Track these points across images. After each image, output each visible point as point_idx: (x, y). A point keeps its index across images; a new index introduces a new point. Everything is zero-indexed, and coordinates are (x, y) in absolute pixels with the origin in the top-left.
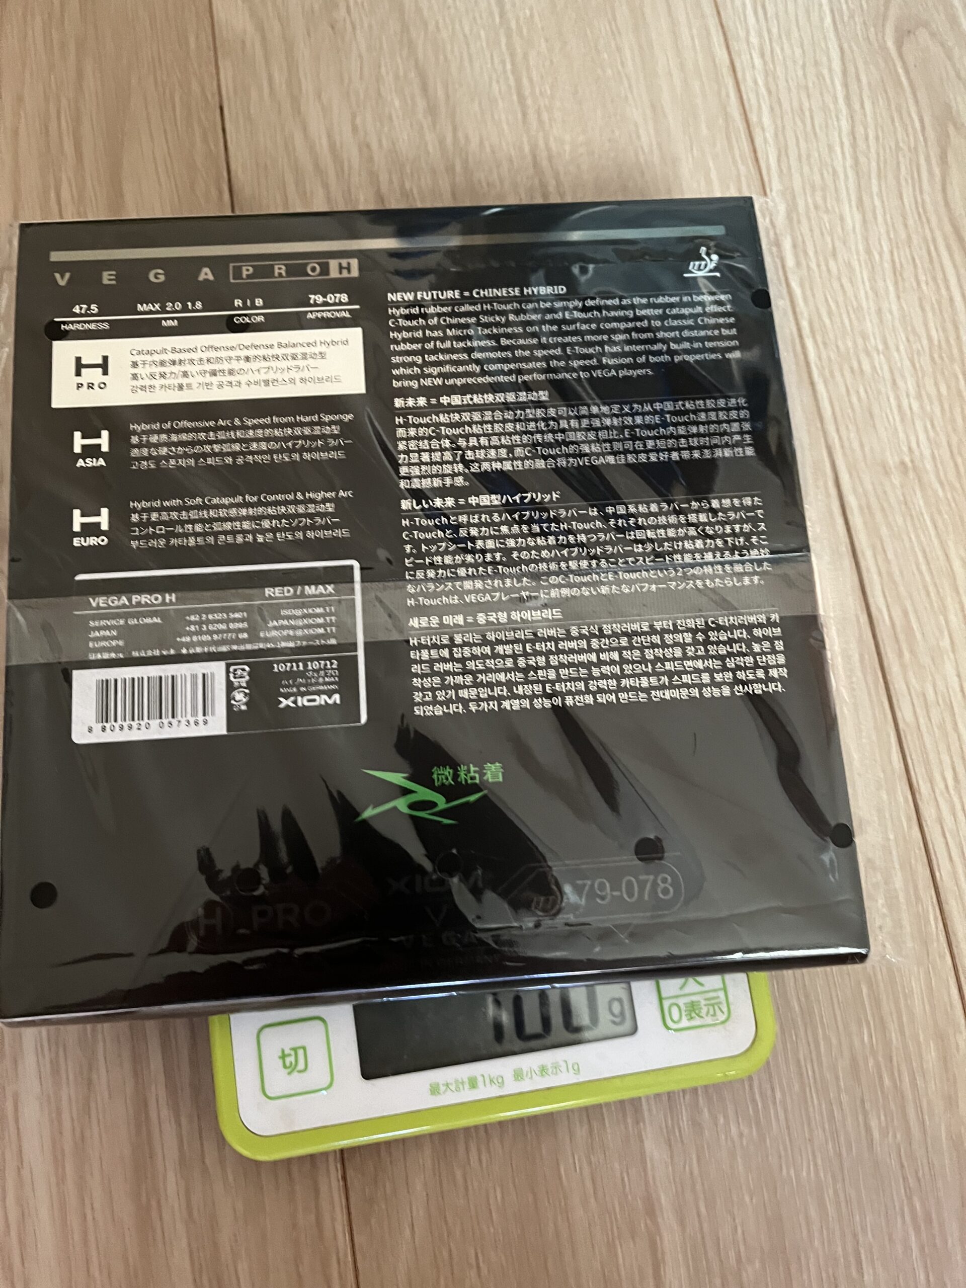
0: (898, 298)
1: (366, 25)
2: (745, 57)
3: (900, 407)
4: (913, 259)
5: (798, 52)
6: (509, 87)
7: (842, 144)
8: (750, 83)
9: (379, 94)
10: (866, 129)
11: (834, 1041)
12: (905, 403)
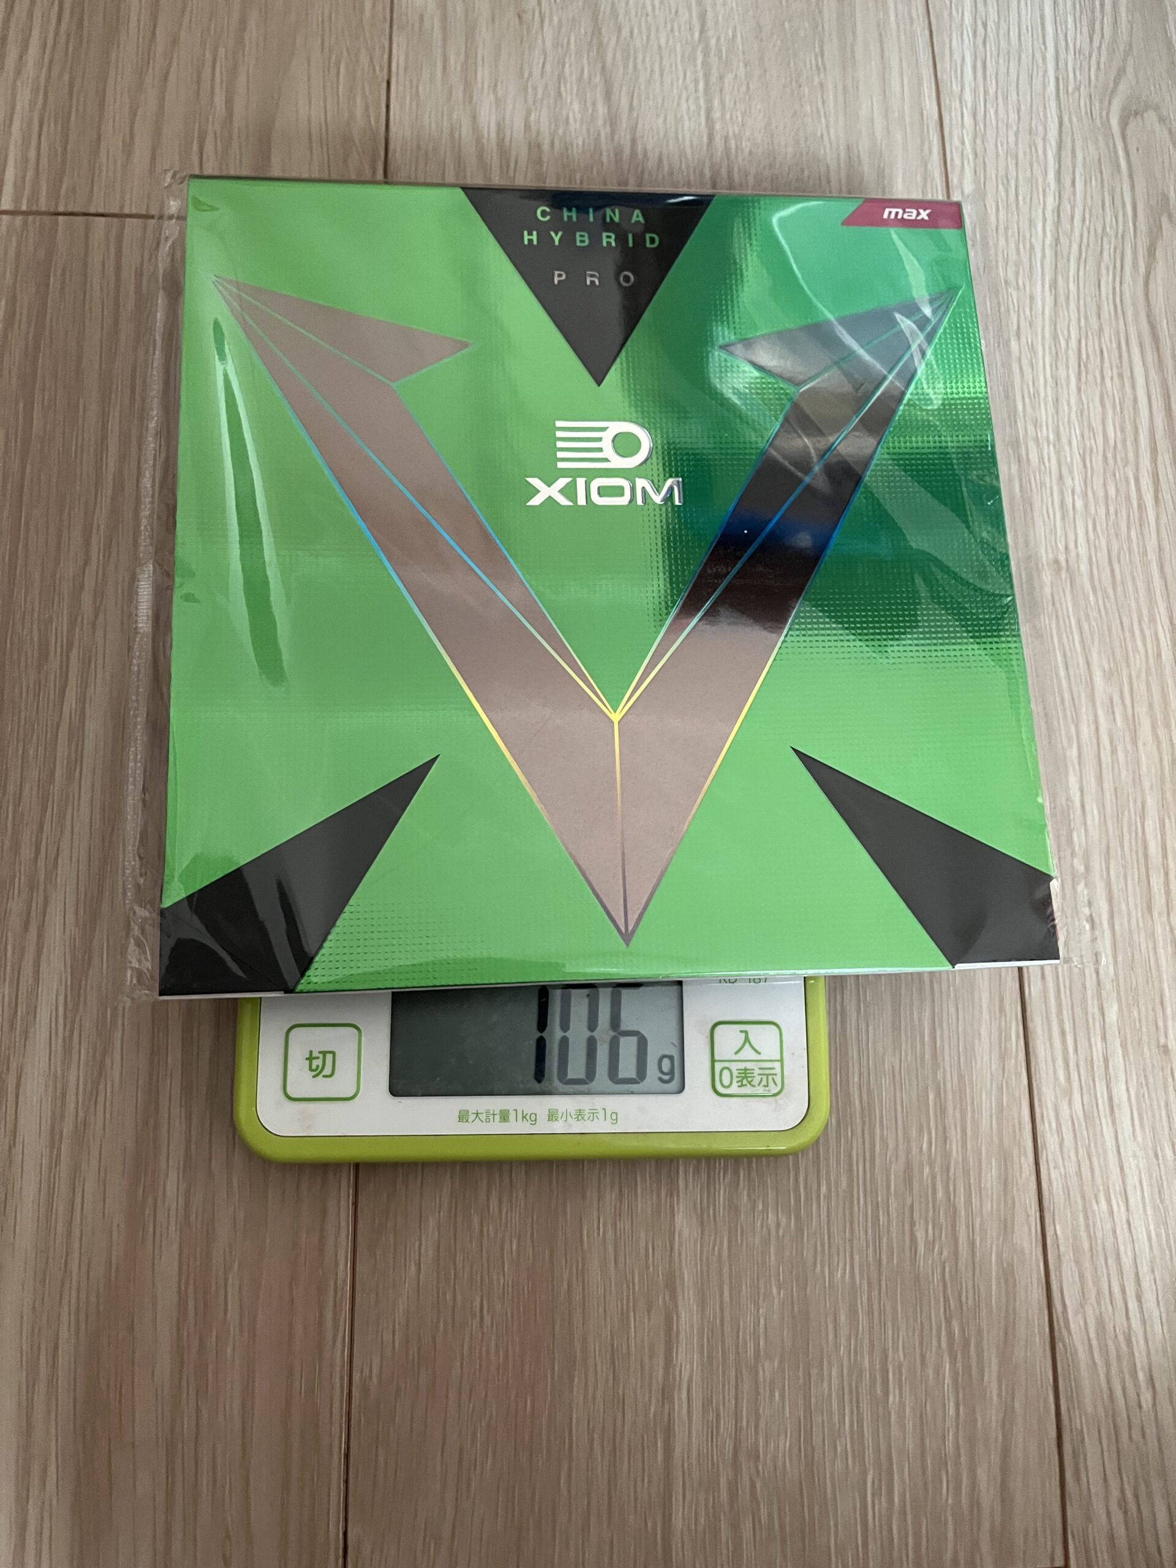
0: (1079, 390)
1: (556, 20)
2: (955, 114)
3: (1062, 503)
4: (1102, 352)
5: (1013, 117)
6: (699, 107)
7: (1045, 220)
8: (956, 142)
9: (559, 93)
10: (1073, 208)
11: (891, 1146)
12: (1069, 500)
